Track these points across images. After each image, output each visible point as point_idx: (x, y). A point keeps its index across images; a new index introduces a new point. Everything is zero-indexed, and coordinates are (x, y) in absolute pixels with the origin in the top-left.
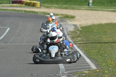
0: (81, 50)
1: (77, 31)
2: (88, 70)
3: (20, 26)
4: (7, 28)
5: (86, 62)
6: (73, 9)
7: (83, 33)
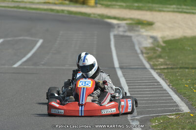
1: (157, 48)
2: (176, 114)
3: (59, 37)
5: (172, 99)
6: (151, 9)
7: (168, 51)
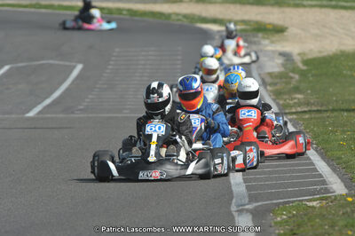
3: (113, 58)
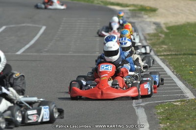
0: (167, 65)
1: (160, 35)
2: (181, 101)
4: (40, 26)
5: (177, 86)
7: (171, 37)
